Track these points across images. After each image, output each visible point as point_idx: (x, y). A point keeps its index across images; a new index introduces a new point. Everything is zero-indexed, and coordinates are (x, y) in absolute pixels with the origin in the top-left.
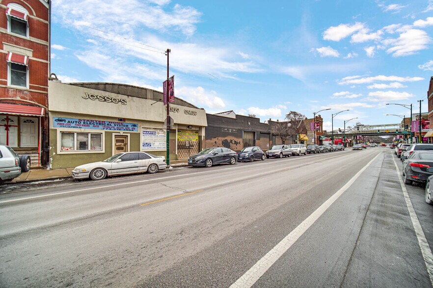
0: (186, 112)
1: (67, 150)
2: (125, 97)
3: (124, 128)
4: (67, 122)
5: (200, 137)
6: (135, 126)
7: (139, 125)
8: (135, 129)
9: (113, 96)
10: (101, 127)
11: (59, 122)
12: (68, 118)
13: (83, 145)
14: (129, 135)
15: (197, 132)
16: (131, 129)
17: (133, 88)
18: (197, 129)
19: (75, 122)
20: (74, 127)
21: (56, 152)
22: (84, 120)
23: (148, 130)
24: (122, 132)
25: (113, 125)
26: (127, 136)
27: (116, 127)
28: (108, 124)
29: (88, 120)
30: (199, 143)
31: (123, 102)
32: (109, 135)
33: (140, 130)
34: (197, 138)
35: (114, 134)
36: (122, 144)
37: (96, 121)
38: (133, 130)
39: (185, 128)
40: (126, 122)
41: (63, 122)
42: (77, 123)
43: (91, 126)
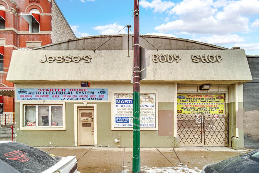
0: (195, 59)
1: (31, 125)
2: (90, 53)
3: (89, 96)
4: (28, 94)
5: (229, 106)
6: (103, 92)
7: (110, 90)
8: (103, 96)
9: (75, 53)
10: (61, 96)
11: (21, 94)
12: (29, 89)
13: (45, 120)
14: (95, 106)
15: (221, 96)
16: (98, 97)
17: (103, 39)
18: (223, 90)
19: (35, 93)
20: (35, 99)
21: (19, 128)
22: (44, 90)
23: (124, 97)
24: (85, 103)
25: (74, 93)
26: (93, 107)
27: (78, 96)
28: (69, 93)
29: (47, 90)
30: (228, 119)
31: (87, 59)
32: (70, 106)
33: (111, 97)
34: (222, 107)
35: (76, 106)
36: (90, 119)
37: (56, 90)
38: (100, 99)
39: (194, 90)
40: (92, 87)
41: (25, 94)
42: (37, 94)
43: (51, 96)
